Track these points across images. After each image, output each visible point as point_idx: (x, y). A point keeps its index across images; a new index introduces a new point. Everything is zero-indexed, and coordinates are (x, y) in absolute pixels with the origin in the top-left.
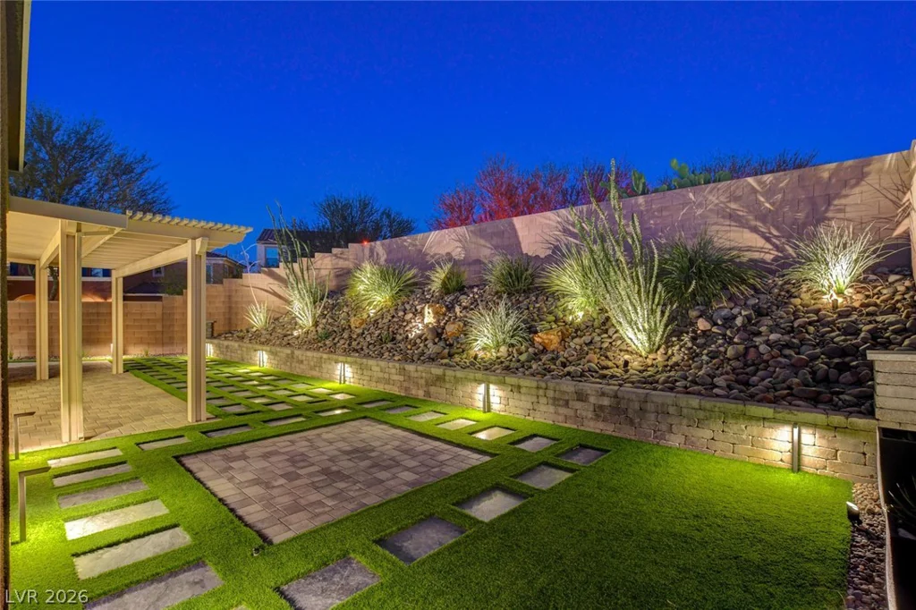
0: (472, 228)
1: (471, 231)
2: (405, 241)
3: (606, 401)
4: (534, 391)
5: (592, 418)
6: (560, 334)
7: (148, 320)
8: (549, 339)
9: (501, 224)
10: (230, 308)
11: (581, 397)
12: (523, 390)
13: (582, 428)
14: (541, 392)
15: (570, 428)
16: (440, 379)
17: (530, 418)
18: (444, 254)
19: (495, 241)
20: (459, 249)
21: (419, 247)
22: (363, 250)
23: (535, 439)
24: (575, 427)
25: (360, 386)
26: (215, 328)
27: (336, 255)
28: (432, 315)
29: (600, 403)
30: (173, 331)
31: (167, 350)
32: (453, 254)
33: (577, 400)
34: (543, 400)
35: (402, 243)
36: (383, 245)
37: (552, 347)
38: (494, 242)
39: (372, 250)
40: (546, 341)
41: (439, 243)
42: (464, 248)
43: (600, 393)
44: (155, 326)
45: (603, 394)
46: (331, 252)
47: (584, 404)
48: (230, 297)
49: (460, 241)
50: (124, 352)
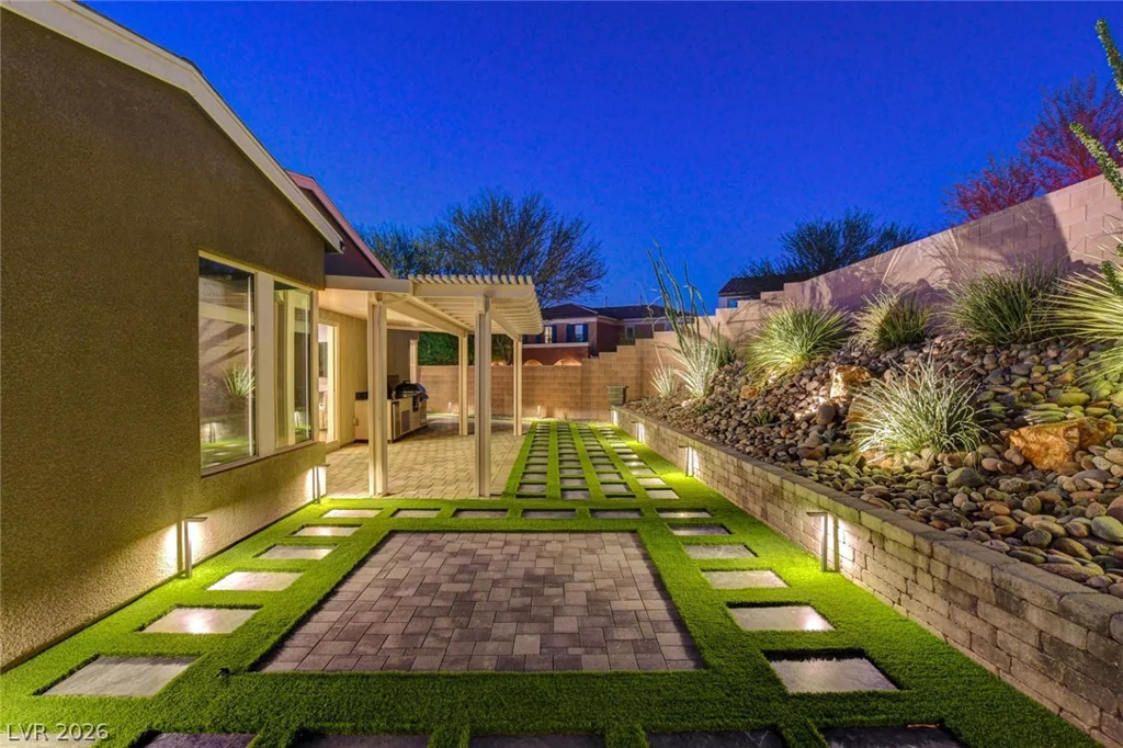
0: (963, 230)
1: (963, 236)
2: (857, 269)
3: (1073, 636)
4: (909, 556)
5: (1032, 664)
6: (1075, 433)
7: (570, 384)
8: (1043, 444)
9: (1020, 213)
10: (642, 371)
11: (1008, 601)
12: (889, 546)
13: (1007, 679)
14: (921, 561)
15: (980, 667)
16: (776, 493)
17: (901, 610)
18: (916, 283)
19: (1010, 247)
20: (940, 271)
21: (877, 276)
22: (803, 290)
23: (855, 662)
24: (991, 668)
25: (704, 483)
26: (628, 394)
27: (765, 301)
28: (842, 385)
29: (1057, 633)
30: (590, 397)
31: (585, 415)
32: (930, 281)
33: (998, 605)
34: (924, 579)
35: (853, 272)
36: (827, 279)
37: (1046, 463)
38: (1006, 249)
39: (813, 289)
40: (1034, 447)
41: (908, 264)
42: (949, 267)
43: (1056, 608)
44: (575, 391)
45: (1064, 613)
46: (759, 298)
47: (1012, 621)
48: (642, 359)
49: (943, 257)
50: (549, 415)
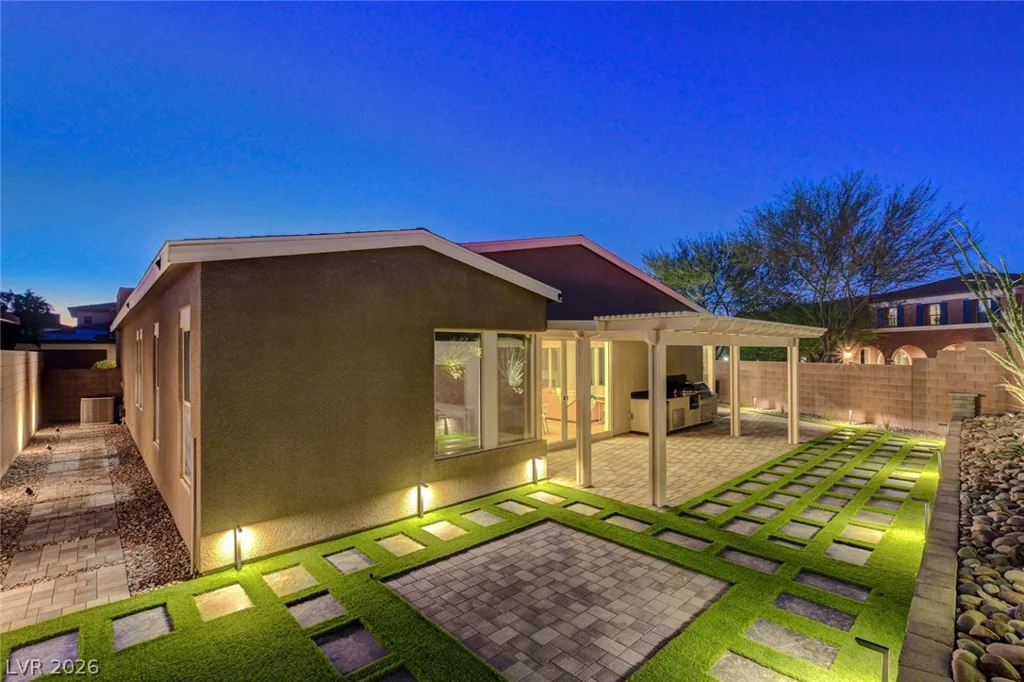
7: (896, 387)
26: (984, 405)
30: (924, 404)
31: (916, 425)
44: (903, 395)
50: (869, 422)
